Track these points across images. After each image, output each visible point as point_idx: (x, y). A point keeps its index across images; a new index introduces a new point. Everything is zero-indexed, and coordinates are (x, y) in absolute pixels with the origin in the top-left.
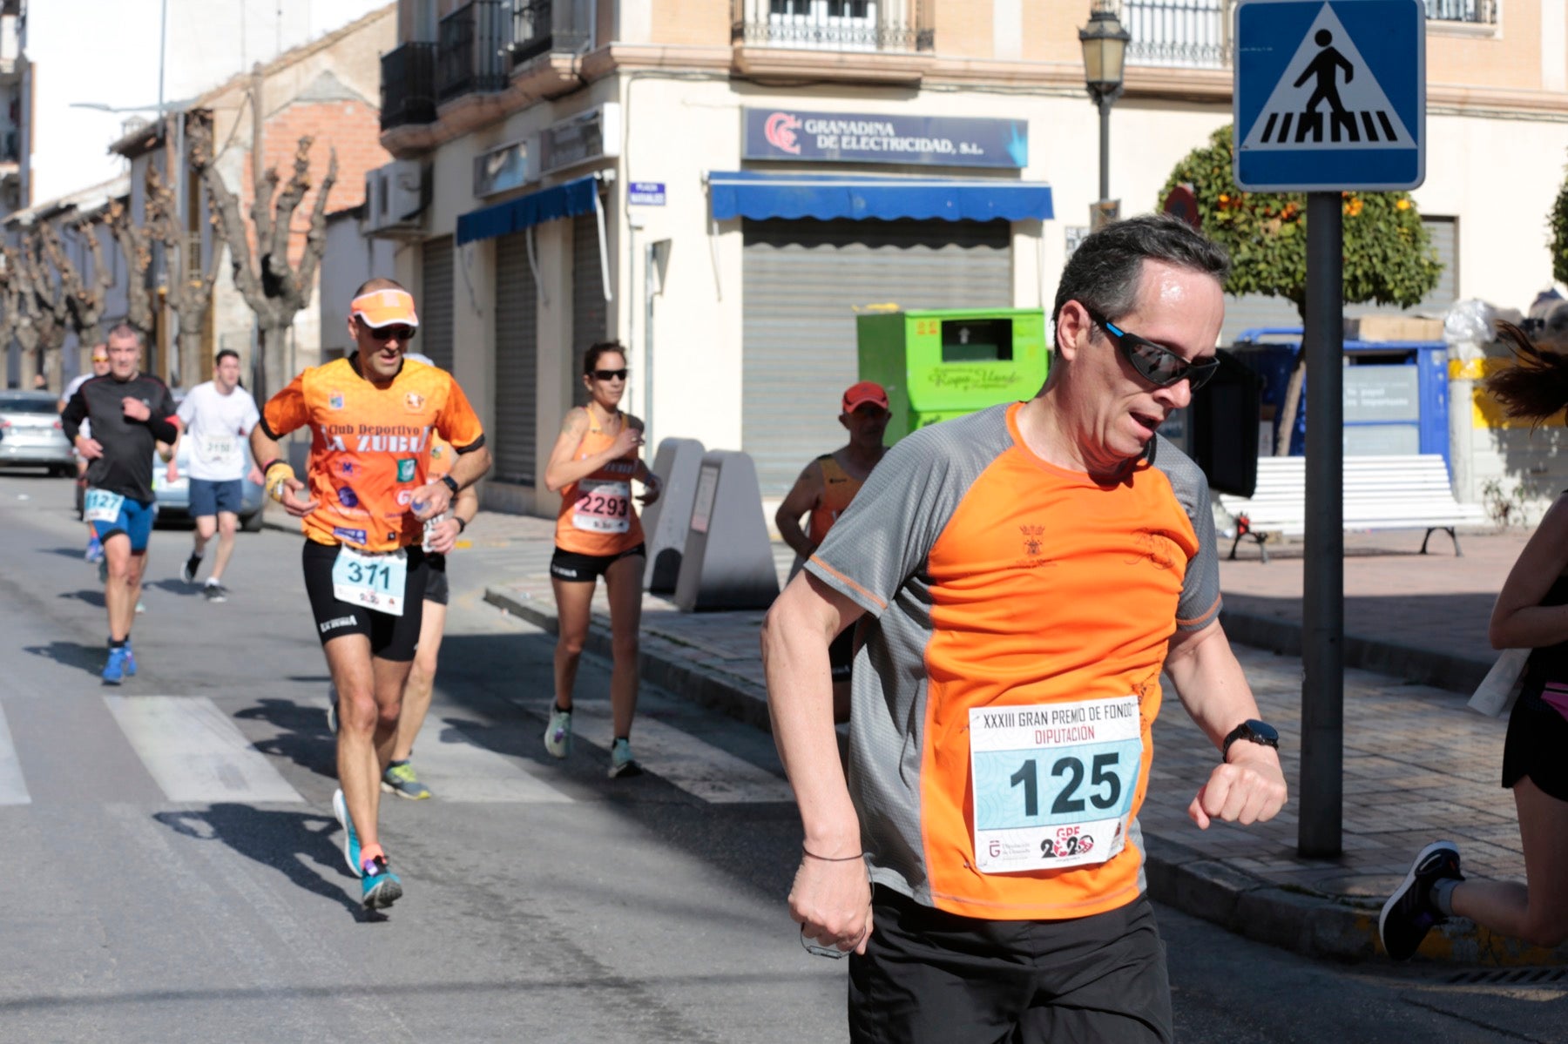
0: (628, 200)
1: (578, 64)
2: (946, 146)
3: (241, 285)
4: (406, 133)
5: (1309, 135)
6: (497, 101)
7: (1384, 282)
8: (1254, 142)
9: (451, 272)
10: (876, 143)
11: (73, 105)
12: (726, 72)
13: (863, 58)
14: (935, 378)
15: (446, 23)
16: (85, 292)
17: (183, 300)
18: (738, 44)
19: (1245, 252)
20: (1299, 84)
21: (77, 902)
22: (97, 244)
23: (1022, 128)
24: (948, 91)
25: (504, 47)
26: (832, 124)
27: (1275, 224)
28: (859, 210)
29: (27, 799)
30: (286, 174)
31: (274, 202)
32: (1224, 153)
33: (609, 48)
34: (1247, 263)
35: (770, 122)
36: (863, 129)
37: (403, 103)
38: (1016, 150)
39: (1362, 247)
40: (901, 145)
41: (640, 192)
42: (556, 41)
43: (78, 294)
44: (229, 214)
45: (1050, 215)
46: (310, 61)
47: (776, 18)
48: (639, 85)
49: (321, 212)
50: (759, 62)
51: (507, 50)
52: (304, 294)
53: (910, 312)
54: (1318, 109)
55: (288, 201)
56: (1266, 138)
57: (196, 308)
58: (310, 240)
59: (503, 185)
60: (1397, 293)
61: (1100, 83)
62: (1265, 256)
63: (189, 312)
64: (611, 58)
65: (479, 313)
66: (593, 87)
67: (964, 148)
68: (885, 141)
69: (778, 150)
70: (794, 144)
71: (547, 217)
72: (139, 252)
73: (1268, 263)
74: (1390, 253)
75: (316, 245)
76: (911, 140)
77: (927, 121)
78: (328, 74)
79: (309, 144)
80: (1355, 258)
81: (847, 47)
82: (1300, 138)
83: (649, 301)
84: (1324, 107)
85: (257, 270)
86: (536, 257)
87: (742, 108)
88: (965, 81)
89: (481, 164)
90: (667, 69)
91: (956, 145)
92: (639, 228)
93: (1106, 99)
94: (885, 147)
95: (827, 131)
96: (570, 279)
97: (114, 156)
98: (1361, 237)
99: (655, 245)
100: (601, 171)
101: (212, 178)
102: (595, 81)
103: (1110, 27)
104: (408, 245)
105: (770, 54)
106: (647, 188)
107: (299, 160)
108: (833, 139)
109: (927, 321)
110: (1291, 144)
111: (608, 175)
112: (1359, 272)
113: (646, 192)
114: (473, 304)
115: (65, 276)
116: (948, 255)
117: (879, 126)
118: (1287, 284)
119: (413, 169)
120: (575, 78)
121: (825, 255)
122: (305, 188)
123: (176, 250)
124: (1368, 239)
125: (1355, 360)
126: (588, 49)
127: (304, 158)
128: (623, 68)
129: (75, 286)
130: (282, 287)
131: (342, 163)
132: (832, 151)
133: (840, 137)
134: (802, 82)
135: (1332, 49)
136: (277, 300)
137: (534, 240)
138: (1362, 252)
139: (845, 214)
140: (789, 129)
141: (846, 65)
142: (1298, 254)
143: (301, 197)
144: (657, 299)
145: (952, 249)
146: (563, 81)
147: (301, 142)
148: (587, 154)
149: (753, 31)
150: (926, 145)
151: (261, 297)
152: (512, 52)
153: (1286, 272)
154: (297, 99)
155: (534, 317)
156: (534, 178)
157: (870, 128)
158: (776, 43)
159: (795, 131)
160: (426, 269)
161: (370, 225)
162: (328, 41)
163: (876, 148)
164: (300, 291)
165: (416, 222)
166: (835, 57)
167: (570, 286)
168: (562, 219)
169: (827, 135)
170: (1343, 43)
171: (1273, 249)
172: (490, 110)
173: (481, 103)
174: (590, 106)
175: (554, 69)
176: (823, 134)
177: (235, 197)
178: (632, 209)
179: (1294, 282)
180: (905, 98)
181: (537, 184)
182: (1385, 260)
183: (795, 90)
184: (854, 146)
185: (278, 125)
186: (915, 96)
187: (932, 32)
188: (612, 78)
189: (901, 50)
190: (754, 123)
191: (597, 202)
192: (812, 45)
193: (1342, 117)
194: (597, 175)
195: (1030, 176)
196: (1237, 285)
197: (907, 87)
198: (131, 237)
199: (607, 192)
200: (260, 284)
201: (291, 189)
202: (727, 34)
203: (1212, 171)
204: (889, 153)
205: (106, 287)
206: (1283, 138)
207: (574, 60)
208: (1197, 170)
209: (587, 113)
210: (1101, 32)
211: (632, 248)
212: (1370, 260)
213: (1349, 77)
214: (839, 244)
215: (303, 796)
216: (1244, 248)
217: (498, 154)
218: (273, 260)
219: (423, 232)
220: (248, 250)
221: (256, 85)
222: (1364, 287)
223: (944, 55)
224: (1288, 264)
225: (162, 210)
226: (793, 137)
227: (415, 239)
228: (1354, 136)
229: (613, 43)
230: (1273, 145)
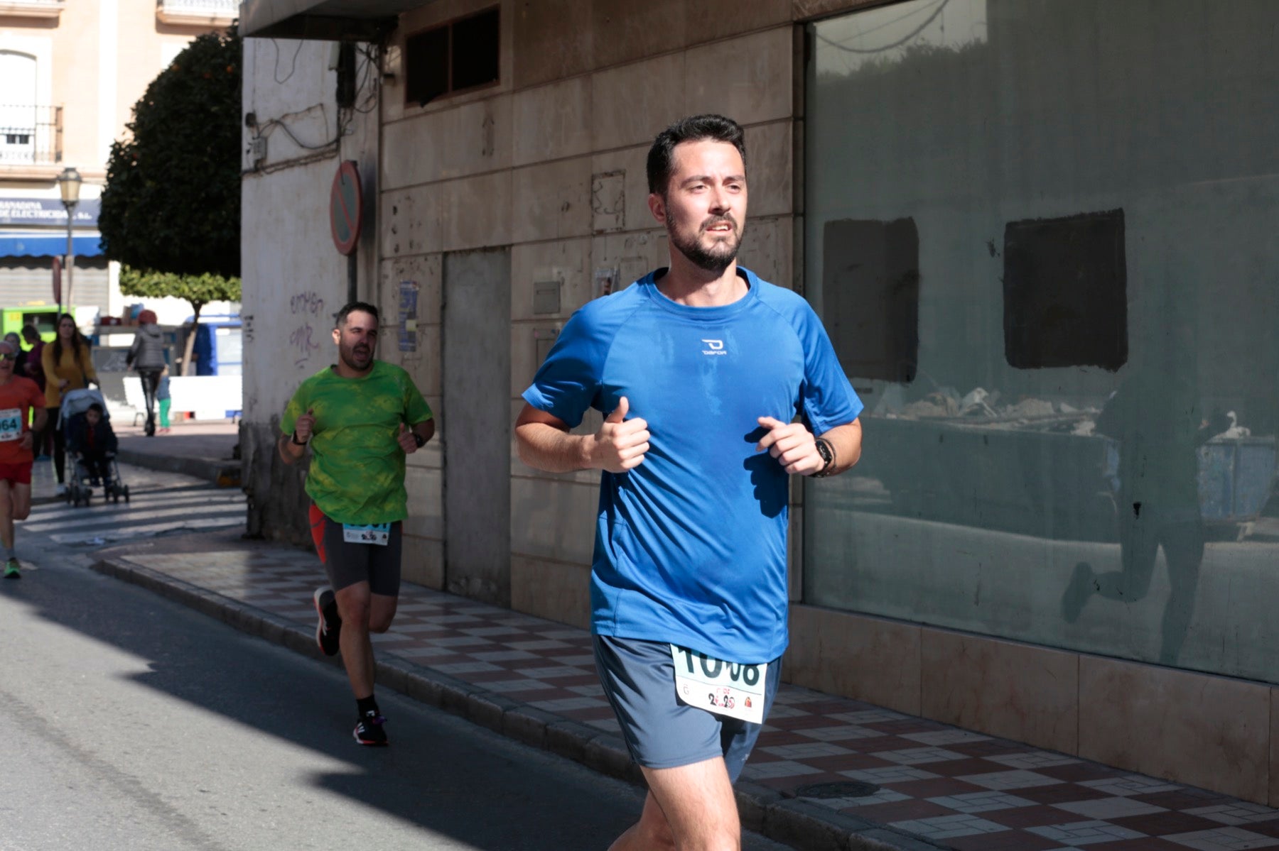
10: (32, 214)
13: (23, 167)
26: (7, 203)
34: (157, 284)
36: (24, 206)
40: (45, 214)
53: (6, 309)
61: (67, 202)
68: (36, 212)
76: (49, 212)
81: (15, 161)
93: (70, 209)
94: (37, 216)
95: (3, 208)
103: (72, 175)
109: (15, 313)
112: (212, 288)
132: (6, 219)
133: (11, 210)
139: (13, 254)
141: (13, 171)
150: (59, 214)
157: (28, 205)
163: (31, 216)
166: (7, 167)
169: (4, 210)
176: (1, 209)
180: (48, 188)
184: (18, 215)
186: (53, 187)
187: (62, 152)
189: (46, 163)
197: (47, 183)
214: (12, 268)
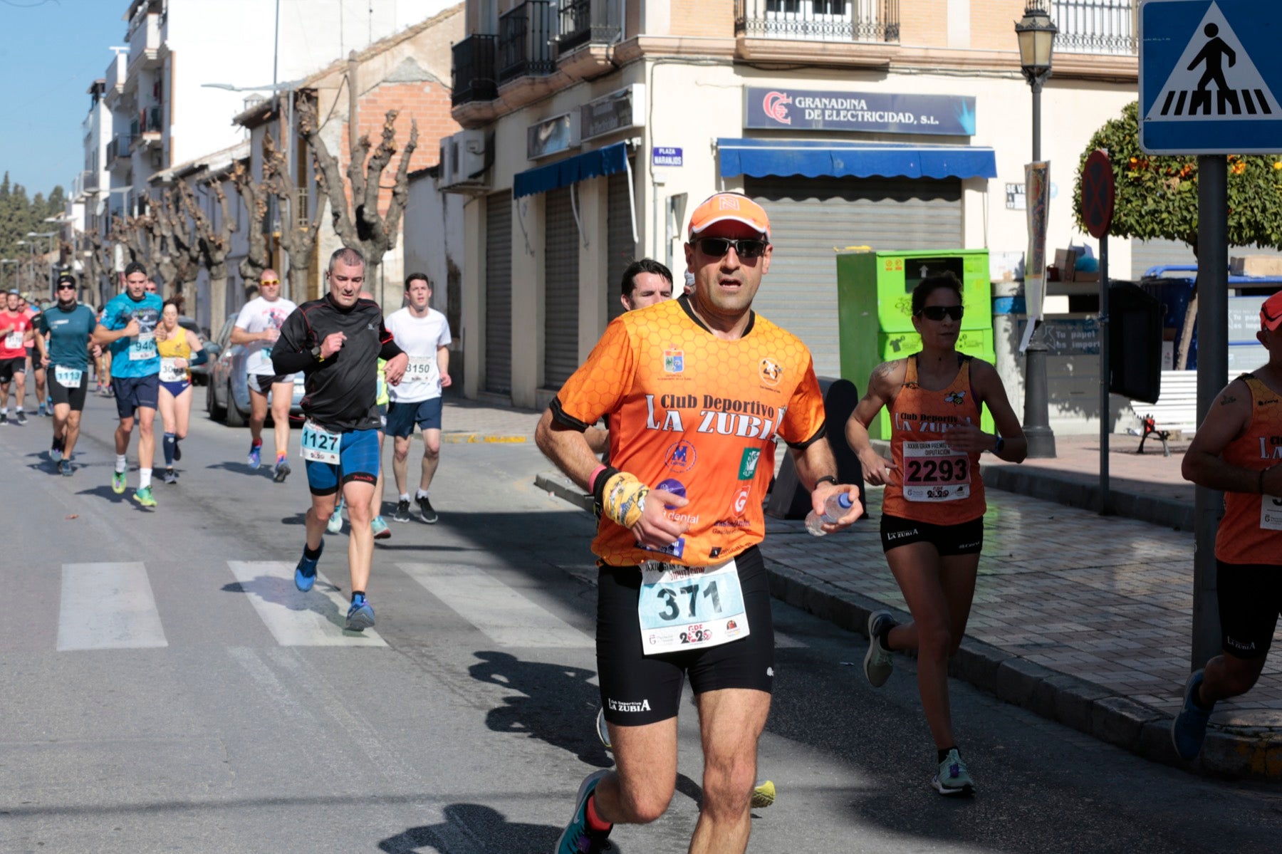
0: (652, 161)
1: (611, 52)
2: (909, 118)
3: (339, 231)
4: (471, 108)
5: (1200, 109)
6: (546, 82)
7: (1264, 228)
8: (1155, 115)
9: (510, 220)
10: (853, 116)
11: (203, 86)
12: (731, 58)
13: (841, 47)
14: (900, 305)
15: (504, 19)
16: (213, 236)
17: (293, 242)
18: (741, 36)
19: (1151, 205)
20: (1191, 67)
21: (204, 726)
22: (224, 197)
23: (970, 103)
24: (910, 74)
25: (551, 38)
26: (817, 100)
27: (1175, 182)
28: (839, 169)
29: (165, 643)
30: (376, 141)
31: (366, 163)
32: (1133, 123)
33: (637, 38)
34: (1153, 213)
35: (768, 98)
36: (842, 104)
37: (470, 84)
38: (966, 121)
39: (1246, 200)
40: (872, 117)
41: (662, 155)
42: (593, 33)
43: (209, 237)
44: (330, 173)
45: (994, 175)
46: (395, 50)
47: (771, 14)
48: (659, 68)
49: (405, 172)
50: (756, 50)
51: (554, 41)
52: (391, 238)
53: (879, 252)
54: (1207, 88)
55: (378, 162)
56: (1165, 112)
57: (304, 249)
58: (395, 194)
59: (551, 149)
60: (1274, 237)
61: (1033, 67)
62: (1167, 207)
63: (298, 252)
64: (639, 47)
65: (532, 253)
66: (623, 70)
67: (924, 120)
68: (860, 113)
69: (773, 121)
70: (786, 117)
71: (586, 176)
72: (258, 204)
73: (1169, 213)
74: (1268, 204)
75: (400, 198)
76: (882, 113)
77: (894, 97)
78: (410, 60)
79: (395, 116)
80: (1240, 209)
81: (829, 38)
82: (1193, 111)
83: (669, 243)
84: (1212, 86)
85: (353, 219)
86: (578, 208)
87: (743, 87)
88: (924, 66)
89: (534, 133)
90: (683, 56)
91: (917, 118)
92: (661, 184)
93: (1038, 80)
94: (860, 119)
95: (812, 106)
96: (606, 225)
97: (238, 126)
98: (1244, 192)
99: (673, 198)
100: (630, 139)
101: (316, 144)
102: (624, 67)
103: (1041, 22)
104: (475, 198)
105: (766, 43)
106: (667, 152)
107: (386, 129)
108: (818, 112)
109: (894, 260)
110: (1185, 116)
111: (636, 141)
112: (1243, 220)
113: (666, 155)
114: (527, 245)
115: (198, 223)
116: (911, 206)
117: (855, 102)
118: (1185, 230)
119: (479, 136)
120: (609, 63)
121: (812, 206)
122: (392, 152)
123: (288, 201)
124: (1251, 193)
125: (1240, 292)
126: (620, 40)
127: (390, 128)
128: (647, 55)
129: (206, 231)
130: (373, 232)
131: (420, 132)
132: (818, 121)
133: (823, 111)
134: (792, 66)
135: (1218, 39)
136: (369, 242)
137: (576, 194)
138: (1245, 204)
139: (828, 173)
140: (782, 104)
141: (828, 53)
142: (1194, 205)
143: (388, 160)
144: (675, 241)
145: (914, 201)
146: (601, 66)
147: (387, 115)
148: (619, 126)
149: (752, 25)
150: (893, 117)
151: (356, 240)
152: (558, 42)
153: (1184, 220)
154: (384, 81)
155: (577, 256)
156: (576, 144)
157: (847, 104)
158: (771, 35)
159: (787, 106)
160: (488, 217)
161: (444, 182)
162: (410, 34)
163: (854, 120)
164: (388, 235)
165: (481, 179)
166: (820, 46)
167: (606, 231)
168: (599, 177)
169: (813, 109)
170: (1227, 34)
171: (1173, 201)
172: (540, 89)
173: (533, 84)
174: (621, 87)
175: (593, 55)
176: (810, 108)
177: (335, 159)
178: (655, 169)
179: (1191, 227)
180: (876, 80)
181: (579, 148)
182: (1264, 210)
183: (785, 73)
184: (835, 118)
185: (368, 101)
186: (885, 78)
187: (897, 25)
188: (640, 62)
189: (873, 40)
190: (754, 99)
191: (627, 163)
192: (801, 36)
193: (1226, 94)
194: (627, 142)
195: (978, 142)
196: (1144, 231)
197: (878, 70)
198: (252, 191)
199: (635, 155)
200: (355, 229)
201: (380, 153)
202: (732, 28)
203: (1124, 138)
204: (864, 124)
205: (231, 232)
206: (1179, 111)
207: (608, 48)
208: (1111, 138)
209: (619, 91)
210: (1034, 26)
211: (655, 201)
212: (1252, 211)
213: (1232, 62)
214: (823, 197)
215: (387, 642)
216: (1150, 201)
217: (547, 124)
218: (366, 210)
219: (486, 188)
220: (345, 201)
221: (352, 70)
222: (1247, 232)
223: (908, 45)
224: (1185, 213)
225: (276, 170)
226: (785, 111)
227: (480, 193)
228: (1236, 110)
229: (639, 35)
230: (1171, 117)
